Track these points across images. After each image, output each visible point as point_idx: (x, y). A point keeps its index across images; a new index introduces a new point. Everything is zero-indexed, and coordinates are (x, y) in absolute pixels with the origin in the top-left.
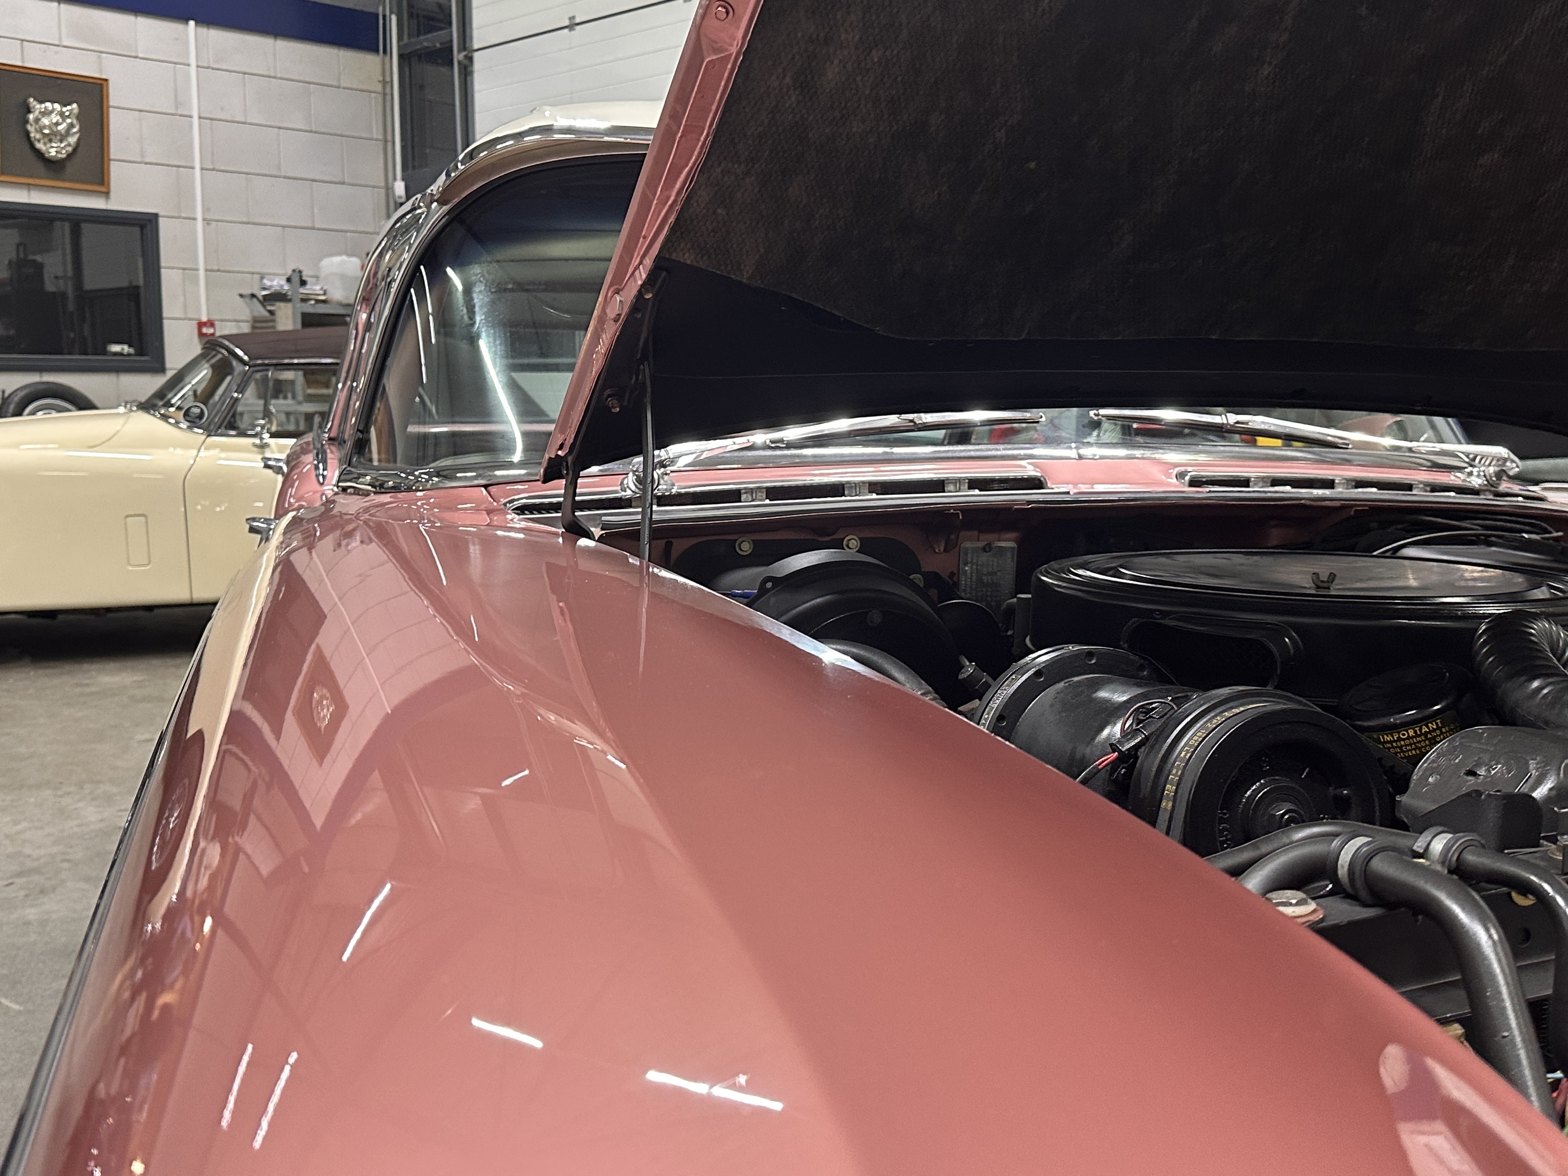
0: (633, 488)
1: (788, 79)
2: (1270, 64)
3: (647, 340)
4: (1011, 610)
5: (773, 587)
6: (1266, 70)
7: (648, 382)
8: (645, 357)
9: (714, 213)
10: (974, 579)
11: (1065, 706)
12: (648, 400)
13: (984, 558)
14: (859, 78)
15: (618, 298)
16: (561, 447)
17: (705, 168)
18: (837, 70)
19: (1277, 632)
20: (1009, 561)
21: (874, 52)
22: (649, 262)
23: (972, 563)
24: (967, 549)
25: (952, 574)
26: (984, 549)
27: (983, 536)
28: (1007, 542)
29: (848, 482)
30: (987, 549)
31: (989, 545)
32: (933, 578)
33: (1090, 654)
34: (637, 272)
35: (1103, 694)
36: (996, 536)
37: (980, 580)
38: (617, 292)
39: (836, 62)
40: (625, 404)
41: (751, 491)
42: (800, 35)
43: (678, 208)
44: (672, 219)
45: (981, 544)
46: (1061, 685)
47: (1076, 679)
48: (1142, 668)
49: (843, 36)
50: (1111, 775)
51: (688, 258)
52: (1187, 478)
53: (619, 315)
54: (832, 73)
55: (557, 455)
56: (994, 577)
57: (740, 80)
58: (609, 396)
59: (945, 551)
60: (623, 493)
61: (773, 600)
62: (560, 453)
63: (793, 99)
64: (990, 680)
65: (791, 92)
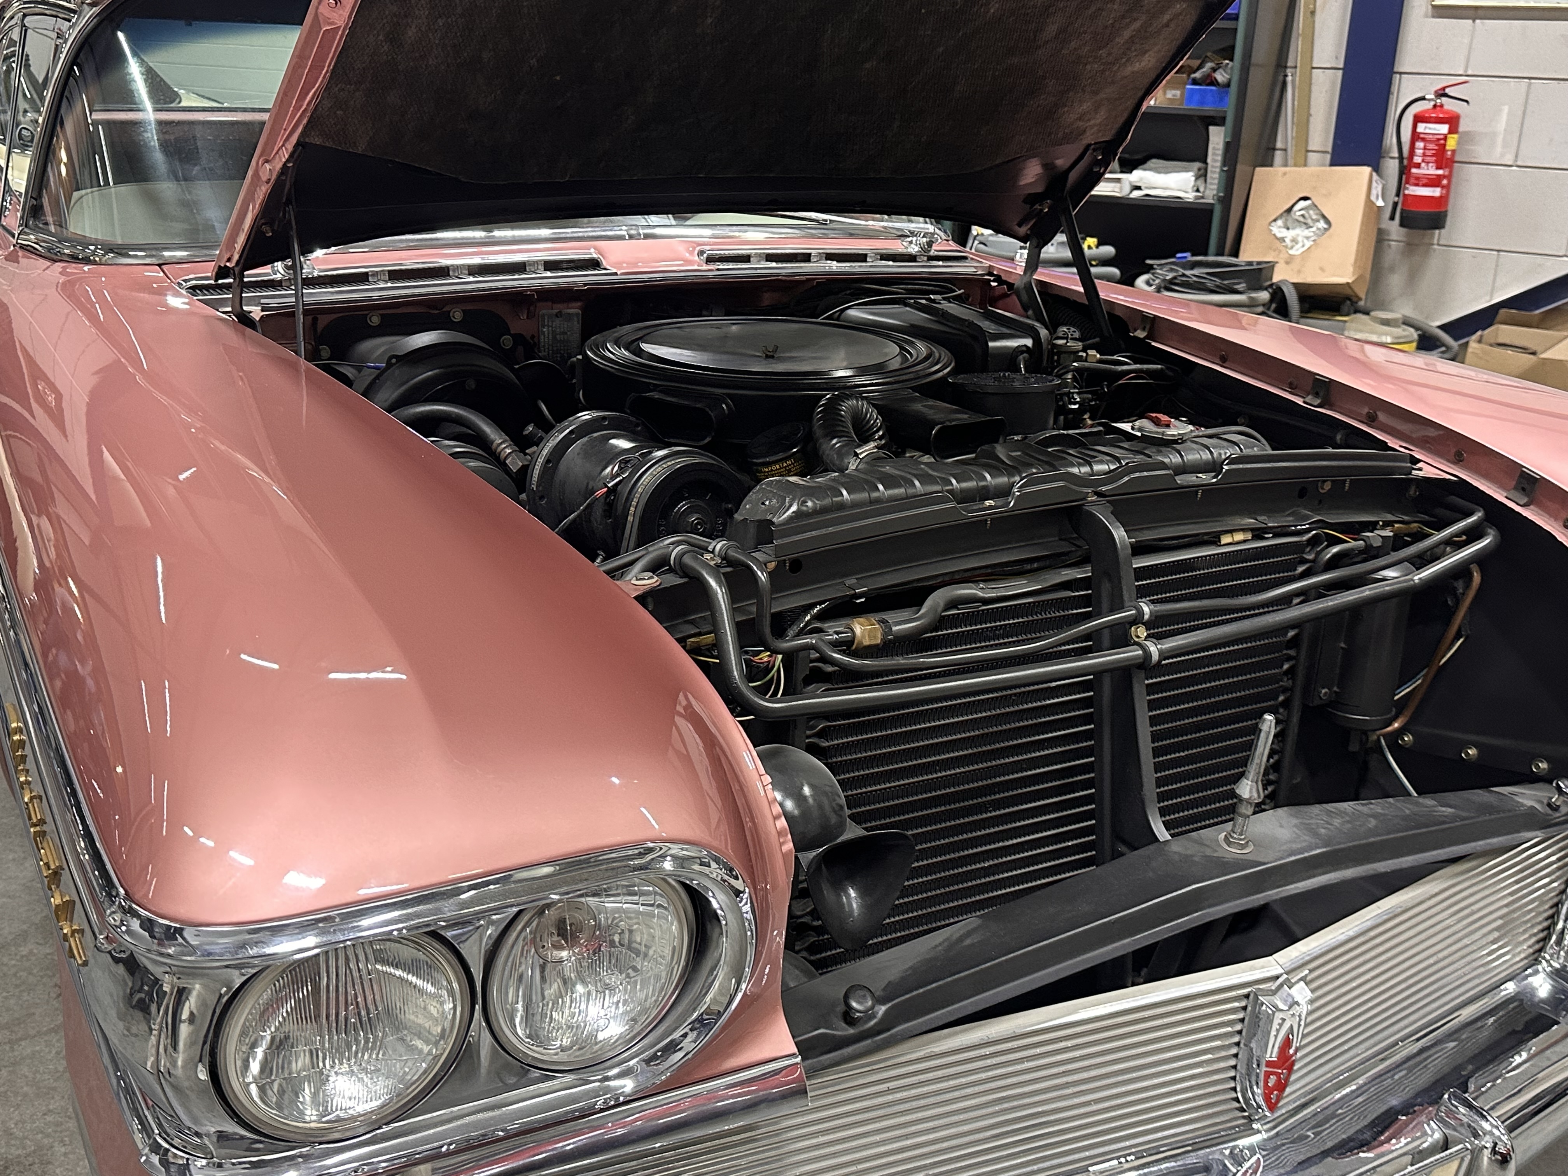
0: (282, 272)
1: (381, 37)
2: (711, 17)
3: (290, 190)
4: (573, 365)
5: (397, 362)
6: (709, 21)
7: (293, 218)
8: (288, 202)
9: (335, 113)
10: (550, 336)
11: (586, 453)
12: (293, 233)
13: (558, 322)
14: (430, 35)
15: (268, 166)
16: (229, 260)
17: (328, 88)
18: (415, 31)
19: (720, 399)
20: (576, 323)
21: (439, 20)
22: (290, 146)
23: (548, 326)
24: (543, 315)
25: (533, 337)
26: (557, 316)
27: (555, 306)
28: (574, 309)
29: (452, 265)
30: (559, 315)
31: (560, 312)
32: (519, 339)
33: (604, 418)
34: (281, 152)
35: (613, 441)
36: (565, 305)
37: (554, 338)
38: (267, 161)
39: (414, 26)
40: (275, 228)
41: (375, 274)
42: (387, 13)
43: (309, 114)
44: (305, 121)
45: (555, 311)
46: (585, 439)
47: (595, 435)
48: (637, 425)
49: (417, 13)
50: (606, 500)
51: (318, 141)
52: (705, 255)
53: (269, 180)
54: (411, 32)
55: (226, 266)
56: (566, 336)
57: (348, 39)
58: (263, 224)
59: (528, 318)
60: (274, 276)
61: (397, 372)
62: (228, 264)
63: (385, 47)
64: (544, 434)
65: (384, 44)
